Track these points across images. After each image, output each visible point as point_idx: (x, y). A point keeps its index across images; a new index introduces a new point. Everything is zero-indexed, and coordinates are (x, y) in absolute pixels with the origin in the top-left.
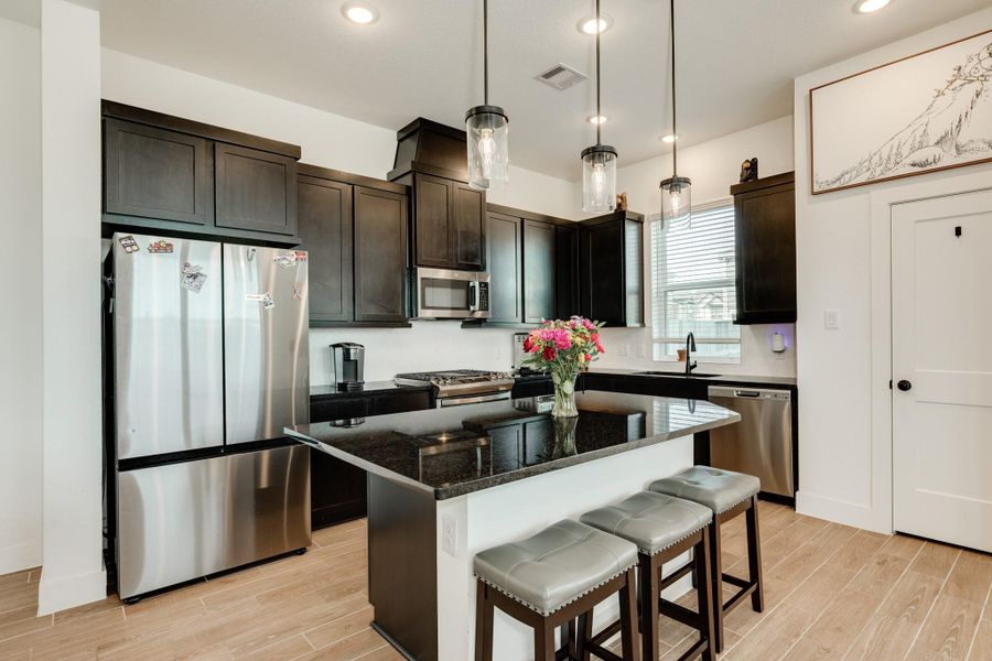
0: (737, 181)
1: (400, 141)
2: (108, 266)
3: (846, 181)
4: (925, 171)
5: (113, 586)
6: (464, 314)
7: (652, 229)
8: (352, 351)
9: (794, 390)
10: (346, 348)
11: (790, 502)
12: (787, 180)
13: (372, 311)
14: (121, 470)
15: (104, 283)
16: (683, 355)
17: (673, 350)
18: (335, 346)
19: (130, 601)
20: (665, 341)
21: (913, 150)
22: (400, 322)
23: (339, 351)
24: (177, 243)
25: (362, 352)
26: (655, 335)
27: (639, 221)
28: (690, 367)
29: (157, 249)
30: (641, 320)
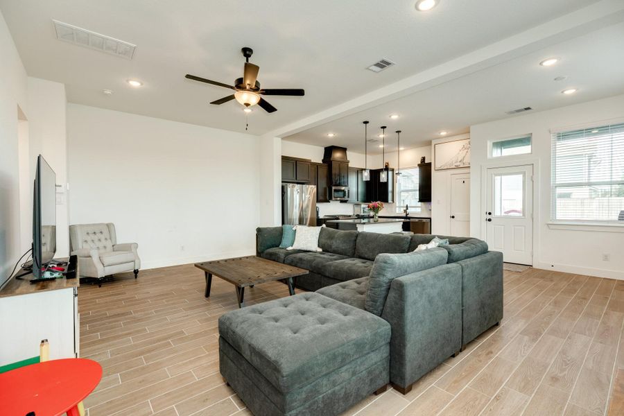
0: (420, 163)
2: (283, 187)
3: (442, 168)
4: (457, 168)
6: (342, 199)
9: (430, 219)
12: (430, 164)
16: (405, 211)
17: (402, 210)
20: (400, 207)
21: (455, 163)
22: (327, 201)
25: (319, 209)
26: (397, 205)
27: (393, 170)
28: (407, 215)
30: (393, 201)
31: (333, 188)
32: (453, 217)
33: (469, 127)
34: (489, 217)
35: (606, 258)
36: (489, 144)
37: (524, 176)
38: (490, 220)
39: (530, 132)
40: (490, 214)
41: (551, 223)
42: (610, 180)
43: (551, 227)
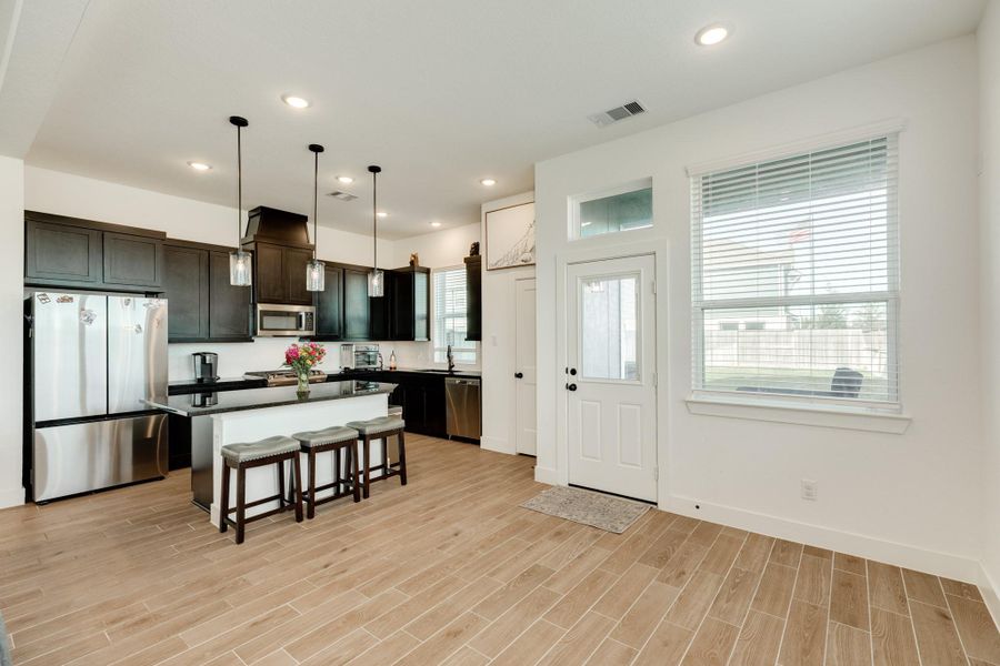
0: (469, 256)
1: (250, 218)
4: (526, 264)
5: (30, 497)
6: (294, 333)
7: (435, 277)
8: (208, 358)
9: (480, 378)
10: (203, 356)
11: (477, 442)
13: (223, 332)
14: (37, 427)
15: (25, 320)
18: (195, 355)
19: (42, 503)
21: (523, 253)
22: (246, 338)
23: (198, 358)
24: (77, 297)
25: (216, 359)
26: (435, 346)
27: (427, 272)
28: (451, 367)
29: (63, 300)
30: (428, 336)
31: (260, 307)
32: (519, 376)
33: (533, 167)
34: (572, 380)
35: (809, 493)
36: (573, 207)
37: (638, 281)
38: (572, 388)
39: (647, 176)
40: (573, 372)
41: (693, 398)
42: (808, 292)
43: (694, 408)
